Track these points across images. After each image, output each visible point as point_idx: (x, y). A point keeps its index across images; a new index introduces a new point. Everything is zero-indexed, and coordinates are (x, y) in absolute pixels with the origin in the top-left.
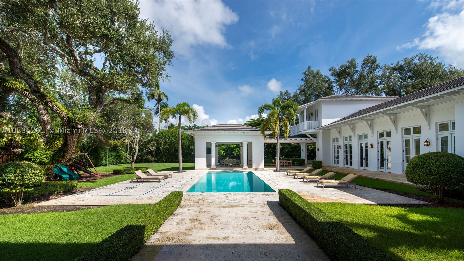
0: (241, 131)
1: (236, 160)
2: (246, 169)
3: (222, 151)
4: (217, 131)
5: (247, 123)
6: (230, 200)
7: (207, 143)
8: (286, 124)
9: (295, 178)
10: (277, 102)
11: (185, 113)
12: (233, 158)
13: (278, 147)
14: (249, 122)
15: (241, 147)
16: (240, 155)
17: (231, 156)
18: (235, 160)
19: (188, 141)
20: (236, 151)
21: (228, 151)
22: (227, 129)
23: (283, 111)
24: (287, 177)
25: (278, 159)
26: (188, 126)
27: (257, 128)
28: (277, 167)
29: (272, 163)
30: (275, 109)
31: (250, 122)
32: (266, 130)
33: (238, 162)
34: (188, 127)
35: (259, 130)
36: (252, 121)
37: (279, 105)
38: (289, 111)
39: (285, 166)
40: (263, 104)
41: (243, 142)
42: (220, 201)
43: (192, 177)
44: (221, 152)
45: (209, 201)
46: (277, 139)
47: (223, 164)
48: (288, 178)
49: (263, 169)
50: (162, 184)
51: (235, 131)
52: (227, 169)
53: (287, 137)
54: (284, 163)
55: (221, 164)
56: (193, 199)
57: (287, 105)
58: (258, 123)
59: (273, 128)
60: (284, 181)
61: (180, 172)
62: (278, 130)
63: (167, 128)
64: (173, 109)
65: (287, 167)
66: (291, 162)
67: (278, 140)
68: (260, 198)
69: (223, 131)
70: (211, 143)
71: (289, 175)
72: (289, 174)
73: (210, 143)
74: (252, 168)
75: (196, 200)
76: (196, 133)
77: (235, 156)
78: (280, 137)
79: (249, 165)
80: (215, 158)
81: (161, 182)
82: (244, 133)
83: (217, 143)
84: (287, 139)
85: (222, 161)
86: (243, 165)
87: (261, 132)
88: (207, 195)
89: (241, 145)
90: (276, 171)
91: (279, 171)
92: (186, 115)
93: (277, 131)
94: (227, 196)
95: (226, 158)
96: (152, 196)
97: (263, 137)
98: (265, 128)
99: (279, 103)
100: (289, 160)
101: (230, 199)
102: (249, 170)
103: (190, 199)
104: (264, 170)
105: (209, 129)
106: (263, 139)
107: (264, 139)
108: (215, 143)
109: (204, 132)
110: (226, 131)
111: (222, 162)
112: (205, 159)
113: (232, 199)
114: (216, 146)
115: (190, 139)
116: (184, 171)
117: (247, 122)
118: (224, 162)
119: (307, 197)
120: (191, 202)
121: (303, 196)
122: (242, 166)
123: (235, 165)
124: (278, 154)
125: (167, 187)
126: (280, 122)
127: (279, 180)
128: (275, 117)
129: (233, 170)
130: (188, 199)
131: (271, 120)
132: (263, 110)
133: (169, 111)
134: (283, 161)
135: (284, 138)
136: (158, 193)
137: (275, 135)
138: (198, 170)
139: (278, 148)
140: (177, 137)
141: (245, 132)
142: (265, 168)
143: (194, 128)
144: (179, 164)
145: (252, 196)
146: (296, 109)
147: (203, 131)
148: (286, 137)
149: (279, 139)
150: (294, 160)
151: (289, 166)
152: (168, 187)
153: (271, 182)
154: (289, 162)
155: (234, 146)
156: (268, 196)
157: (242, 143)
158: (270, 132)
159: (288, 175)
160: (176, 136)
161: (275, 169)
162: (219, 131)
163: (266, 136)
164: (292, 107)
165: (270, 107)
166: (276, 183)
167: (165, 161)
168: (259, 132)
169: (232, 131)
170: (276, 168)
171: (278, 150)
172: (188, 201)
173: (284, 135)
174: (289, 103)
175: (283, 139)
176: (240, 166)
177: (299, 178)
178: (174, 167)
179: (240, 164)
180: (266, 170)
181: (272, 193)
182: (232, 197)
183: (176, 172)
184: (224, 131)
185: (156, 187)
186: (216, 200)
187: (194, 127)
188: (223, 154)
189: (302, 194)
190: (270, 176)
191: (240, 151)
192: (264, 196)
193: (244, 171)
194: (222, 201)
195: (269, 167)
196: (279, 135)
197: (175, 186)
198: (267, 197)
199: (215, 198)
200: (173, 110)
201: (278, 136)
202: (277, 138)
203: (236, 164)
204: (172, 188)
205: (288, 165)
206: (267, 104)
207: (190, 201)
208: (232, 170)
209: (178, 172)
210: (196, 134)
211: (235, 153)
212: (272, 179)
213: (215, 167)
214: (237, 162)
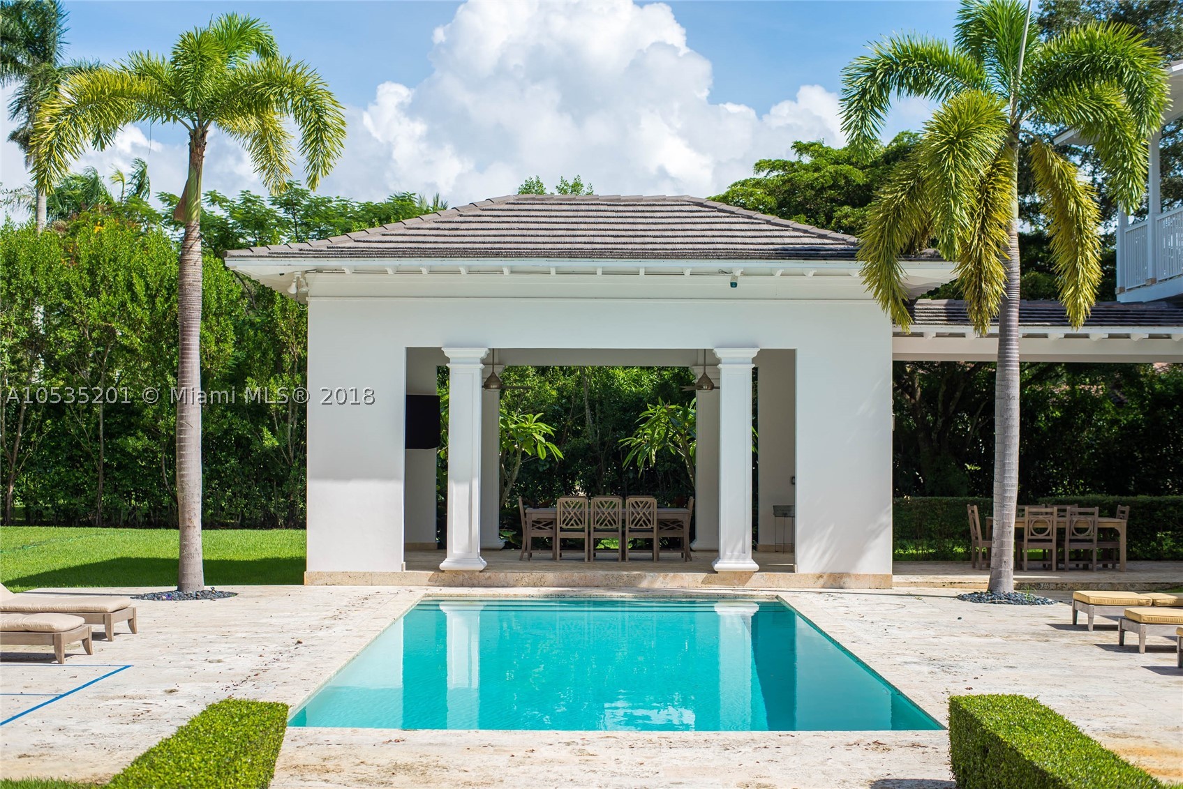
0: (705, 255)
1: (652, 500)
2: (744, 576)
3: (539, 430)
4: (497, 254)
5: (758, 184)
6: (614, 774)
7: (410, 351)
8: (1072, 205)
9: (1122, 647)
10: (1003, 29)
11: (241, 112)
12: (627, 485)
13: (1008, 398)
14: (773, 166)
15: (701, 396)
16: (692, 459)
17: (609, 473)
18: (646, 506)
19: (231, 335)
20: (660, 430)
21: (582, 422)
22: (579, 243)
23: (1048, 102)
24: (1065, 640)
25: (1003, 498)
26: (235, 197)
27: (834, 239)
28: (1001, 562)
29: (966, 537)
30: (977, 83)
31: (784, 165)
32: (910, 253)
33: (677, 524)
34: (232, 211)
35: (848, 255)
36: (807, 159)
37: (1017, 50)
38: (1101, 104)
39: (1077, 556)
40: (888, 45)
41: (720, 353)
42: (541, 777)
43: (300, 635)
44: (528, 437)
45: (463, 775)
46: (995, 329)
47: (544, 534)
48: (1068, 646)
49: (881, 583)
50: (76, 671)
51: (654, 255)
52: (576, 575)
53: (1081, 319)
54: (1061, 532)
55: (530, 534)
56: (345, 764)
57: (1079, 54)
58: (859, 177)
59: (963, 241)
60: (1032, 666)
61: (189, 597)
62: (1006, 263)
63: (35, 209)
64: (141, 75)
65: (1086, 568)
66: (1119, 524)
67: (1004, 338)
68: (823, 763)
69: (547, 255)
70: (448, 352)
71: (1085, 628)
72: (1083, 618)
73: (438, 351)
74: (792, 570)
75: (373, 771)
76: (319, 271)
77: (651, 473)
78: (1025, 317)
79: (767, 550)
80: (476, 484)
81: (67, 661)
82: (727, 279)
83: (494, 358)
84: (1082, 330)
85: (534, 514)
86: (714, 553)
87: (870, 274)
88: (443, 744)
89: (698, 372)
90: (993, 594)
91: (1009, 599)
92: (240, 122)
93: (993, 263)
94: (590, 749)
95: (568, 490)
96: (49, 739)
97: (880, 317)
98: (900, 241)
99: (1018, 40)
100: (1111, 511)
101: (613, 766)
102: (768, 586)
103: (330, 765)
104: (895, 590)
105: (432, 241)
106: (889, 328)
107: (899, 329)
108: (482, 353)
109: (389, 263)
110: (572, 254)
111: (537, 524)
112: (393, 492)
113: (623, 769)
114: (486, 386)
115: (242, 310)
116: (218, 588)
117: (759, 167)
118: (551, 523)
119: (1152, 759)
120: (338, 779)
121: (1130, 752)
122: (706, 560)
123: (648, 545)
124: (1004, 455)
125: (129, 693)
126: (1024, 190)
127: (991, 662)
128: (983, 153)
129: (644, 584)
130: (314, 761)
131: (945, 179)
132: (884, 87)
133: (114, 94)
134: (1048, 515)
135: (1060, 318)
136: (84, 726)
137: (980, 297)
138: (330, 580)
139: (1007, 409)
140: (134, 298)
141: (738, 266)
142: (896, 578)
143: (281, 213)
144: (183, 538)
145: (767, 754)
146: (1146, 93)
147: (382, 254)
148: (1070, 312)
149: (1017, 330)
150: (1151, 507)
151: (1109, 559)
152: (141, 692)
153: (926, 669)
154: (1108, 522)
155: (637, 381)
156: (885, 754)
157: (708, 359)
158: (944, 273)
159: (1075, 626)
160: (130, 286)
161: (980, 581)
162: (519, 254)
163: (910, 305)
164: (1114, 73)
165: (942, 64)
166: (961, 678)
167: (26, 511)
168: (855, 269)
169: (622, 255)
170: (986, 578)
171: (1006, 420)
172: (314, 776)
173: (1055, 294)
174: (1091, 38)
175: (1056, 332)
176: (687, 558)
177: (1150, 649)
178: (118, 560)
179: (692, 537)
180: (904, 590)
181: (916, 740)
182: (626, 755)
183: (156, 597)
184: (561, 254)
185: (51, 690)
186: (513, 771)
187: (288, 205)
188: (542, 455)
189: (1131, 743)
190: (932, 633)
191: (693, 424)
192: (857, 752)
193: (723, 598)
194: (552, 776)
195: (940, 567)
196: (1016, 295)
197: (185, 688)
198: (876, 756)
199: (502, 760)
200: (143, 87)
201: (1005, 303)
202: (1002, 320)
203: (654, 536)
204: (173, 701)
205: (1095, 548)
206: (917, 43)
207: (327, 776)
208: (629, 585)
209: (170, 596)
210: (318, 283)
211: (650, 443)
212: (935, 654)
213: (480, 564)
214: (663, 524)
